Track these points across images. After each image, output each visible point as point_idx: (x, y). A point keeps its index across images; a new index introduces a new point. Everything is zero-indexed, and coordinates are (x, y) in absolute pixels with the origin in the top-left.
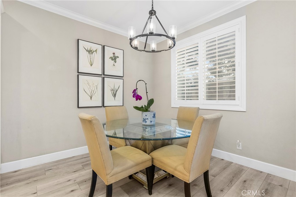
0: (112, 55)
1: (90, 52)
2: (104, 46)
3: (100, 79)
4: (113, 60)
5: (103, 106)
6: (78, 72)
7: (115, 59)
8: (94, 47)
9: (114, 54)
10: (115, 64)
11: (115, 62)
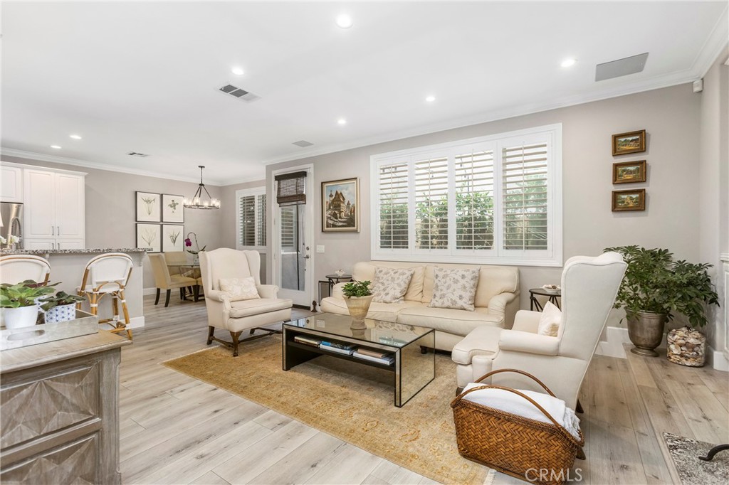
0: (171, 203)
1: (148, 201)
2: (162, 195)
3: (158, 227)
4: (172, 207)
5: (162, 251)
6: (136, 221)
7: (174, 206)
8: (151, 197)
9: (173, 201)
10: (175, 211)
11: (175, 209)
